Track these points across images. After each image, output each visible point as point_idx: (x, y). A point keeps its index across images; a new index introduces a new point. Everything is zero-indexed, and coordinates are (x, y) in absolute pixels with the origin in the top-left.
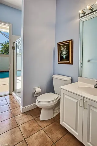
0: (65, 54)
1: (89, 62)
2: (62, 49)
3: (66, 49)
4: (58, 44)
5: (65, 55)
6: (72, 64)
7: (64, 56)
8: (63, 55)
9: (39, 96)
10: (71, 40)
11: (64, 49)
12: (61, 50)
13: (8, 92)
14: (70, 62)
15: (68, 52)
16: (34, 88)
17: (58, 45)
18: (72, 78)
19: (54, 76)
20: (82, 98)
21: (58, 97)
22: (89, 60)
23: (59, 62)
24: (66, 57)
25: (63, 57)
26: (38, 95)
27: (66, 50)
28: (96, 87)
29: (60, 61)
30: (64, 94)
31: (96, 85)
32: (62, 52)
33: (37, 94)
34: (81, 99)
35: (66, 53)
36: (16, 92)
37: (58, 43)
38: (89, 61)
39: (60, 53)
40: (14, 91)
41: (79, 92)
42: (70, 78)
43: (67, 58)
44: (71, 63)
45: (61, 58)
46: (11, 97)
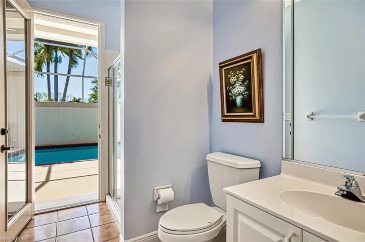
0: (240, 94)
1: (312, 119)
2: (233, 80)
3: (242, 77)
4: (222, 65)
5: (241, 97)
6: (261, 120)
7: (238, 100)
8: (236, 96)
9: (169, 210)
10: (259, 52)
11: (238, 78)
12: (228, 84)
13: (96, 197)
14: (254, 116)
15: (249, 88)
16: (156, 188)
17: (221, 68)
18: (261, 163)
19: (209, 157)
20: (298, 231)
21: (221, 218)
22: (312, 114)
23: (223, 116)
24: (243, 101)
25: (234, 101)
26: (167, 209)
27: (243, 81)
28: (343, 196)
29: (226, 114)
30: (236, 210)
31: (344, 188)
32: (233, 88)
33: (164, 204)
34: (294, 235)
35: (242, 89)
36: (114, 197)
37: (220, 64)
38: (311, 117)
39: (228, 92)
40: (109, 194)
41: (284, 210)
42: (257, 164)
43: (247, 104)
44: (258, 117)
45: (231, 105)
46: (102, 209)
